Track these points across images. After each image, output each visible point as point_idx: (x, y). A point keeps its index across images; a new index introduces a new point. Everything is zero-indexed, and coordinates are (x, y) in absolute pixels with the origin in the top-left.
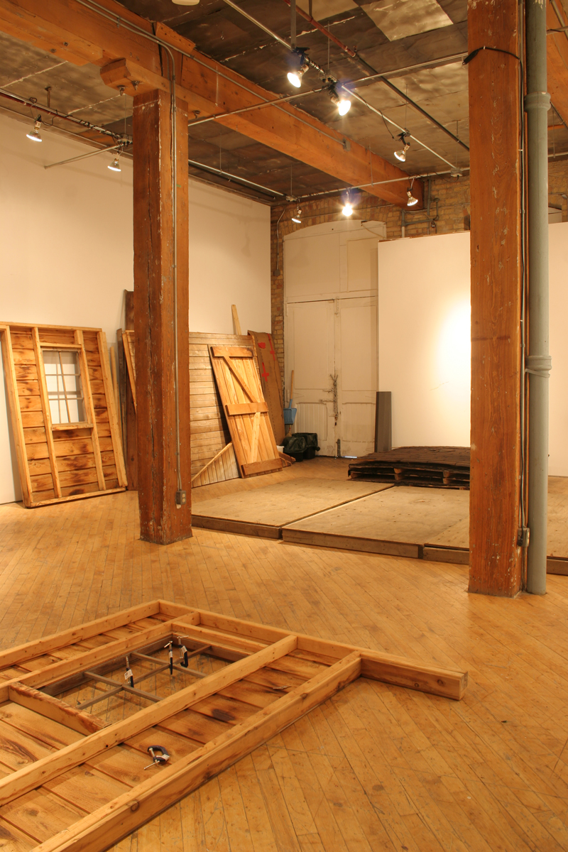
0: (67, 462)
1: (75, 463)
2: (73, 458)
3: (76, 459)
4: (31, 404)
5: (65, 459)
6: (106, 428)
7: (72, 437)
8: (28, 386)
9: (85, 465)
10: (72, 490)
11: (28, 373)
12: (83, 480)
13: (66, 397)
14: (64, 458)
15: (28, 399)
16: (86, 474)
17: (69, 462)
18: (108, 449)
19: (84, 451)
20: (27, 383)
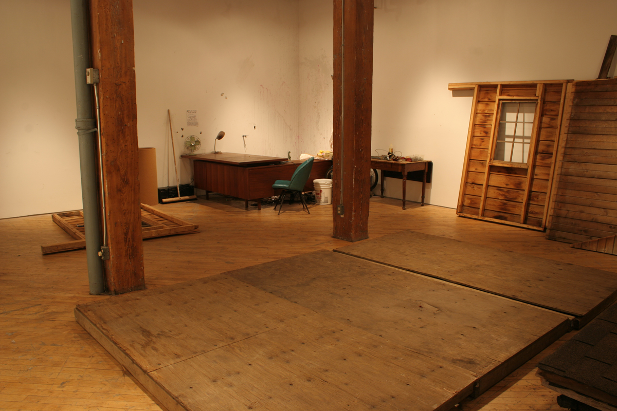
0: (499, 192)
1: (507, 194)
2: (505, 190)
3: (508, 192)
4: (483, 143)
5: (498, 190)
6: (547, 172)
7: (510, 173)
8: (485, 130)
9: (515, 199)
10: (496, 214)
11: (488, 120)
12: (509, 210)
13: (514, 140)
14: (499, 188)
15: (483, 139)
16: (514, 207)
17: (501, 193)
18: (543, 191)
19: (518, 186)
20: (485, 127)
